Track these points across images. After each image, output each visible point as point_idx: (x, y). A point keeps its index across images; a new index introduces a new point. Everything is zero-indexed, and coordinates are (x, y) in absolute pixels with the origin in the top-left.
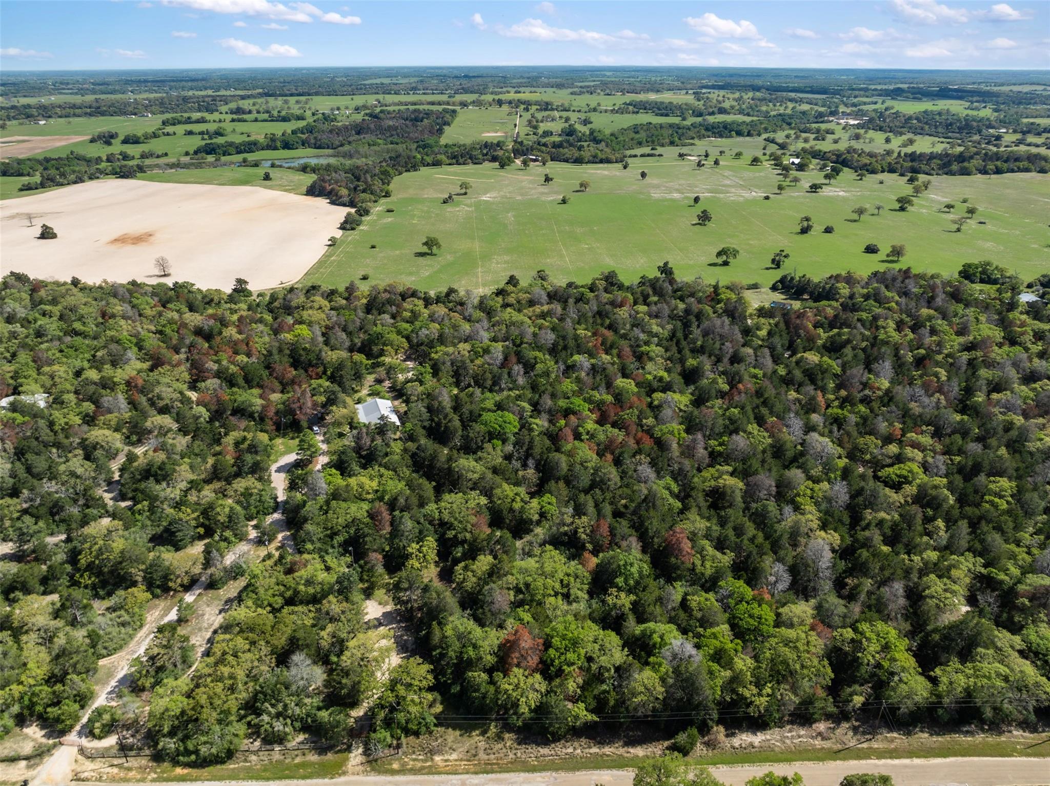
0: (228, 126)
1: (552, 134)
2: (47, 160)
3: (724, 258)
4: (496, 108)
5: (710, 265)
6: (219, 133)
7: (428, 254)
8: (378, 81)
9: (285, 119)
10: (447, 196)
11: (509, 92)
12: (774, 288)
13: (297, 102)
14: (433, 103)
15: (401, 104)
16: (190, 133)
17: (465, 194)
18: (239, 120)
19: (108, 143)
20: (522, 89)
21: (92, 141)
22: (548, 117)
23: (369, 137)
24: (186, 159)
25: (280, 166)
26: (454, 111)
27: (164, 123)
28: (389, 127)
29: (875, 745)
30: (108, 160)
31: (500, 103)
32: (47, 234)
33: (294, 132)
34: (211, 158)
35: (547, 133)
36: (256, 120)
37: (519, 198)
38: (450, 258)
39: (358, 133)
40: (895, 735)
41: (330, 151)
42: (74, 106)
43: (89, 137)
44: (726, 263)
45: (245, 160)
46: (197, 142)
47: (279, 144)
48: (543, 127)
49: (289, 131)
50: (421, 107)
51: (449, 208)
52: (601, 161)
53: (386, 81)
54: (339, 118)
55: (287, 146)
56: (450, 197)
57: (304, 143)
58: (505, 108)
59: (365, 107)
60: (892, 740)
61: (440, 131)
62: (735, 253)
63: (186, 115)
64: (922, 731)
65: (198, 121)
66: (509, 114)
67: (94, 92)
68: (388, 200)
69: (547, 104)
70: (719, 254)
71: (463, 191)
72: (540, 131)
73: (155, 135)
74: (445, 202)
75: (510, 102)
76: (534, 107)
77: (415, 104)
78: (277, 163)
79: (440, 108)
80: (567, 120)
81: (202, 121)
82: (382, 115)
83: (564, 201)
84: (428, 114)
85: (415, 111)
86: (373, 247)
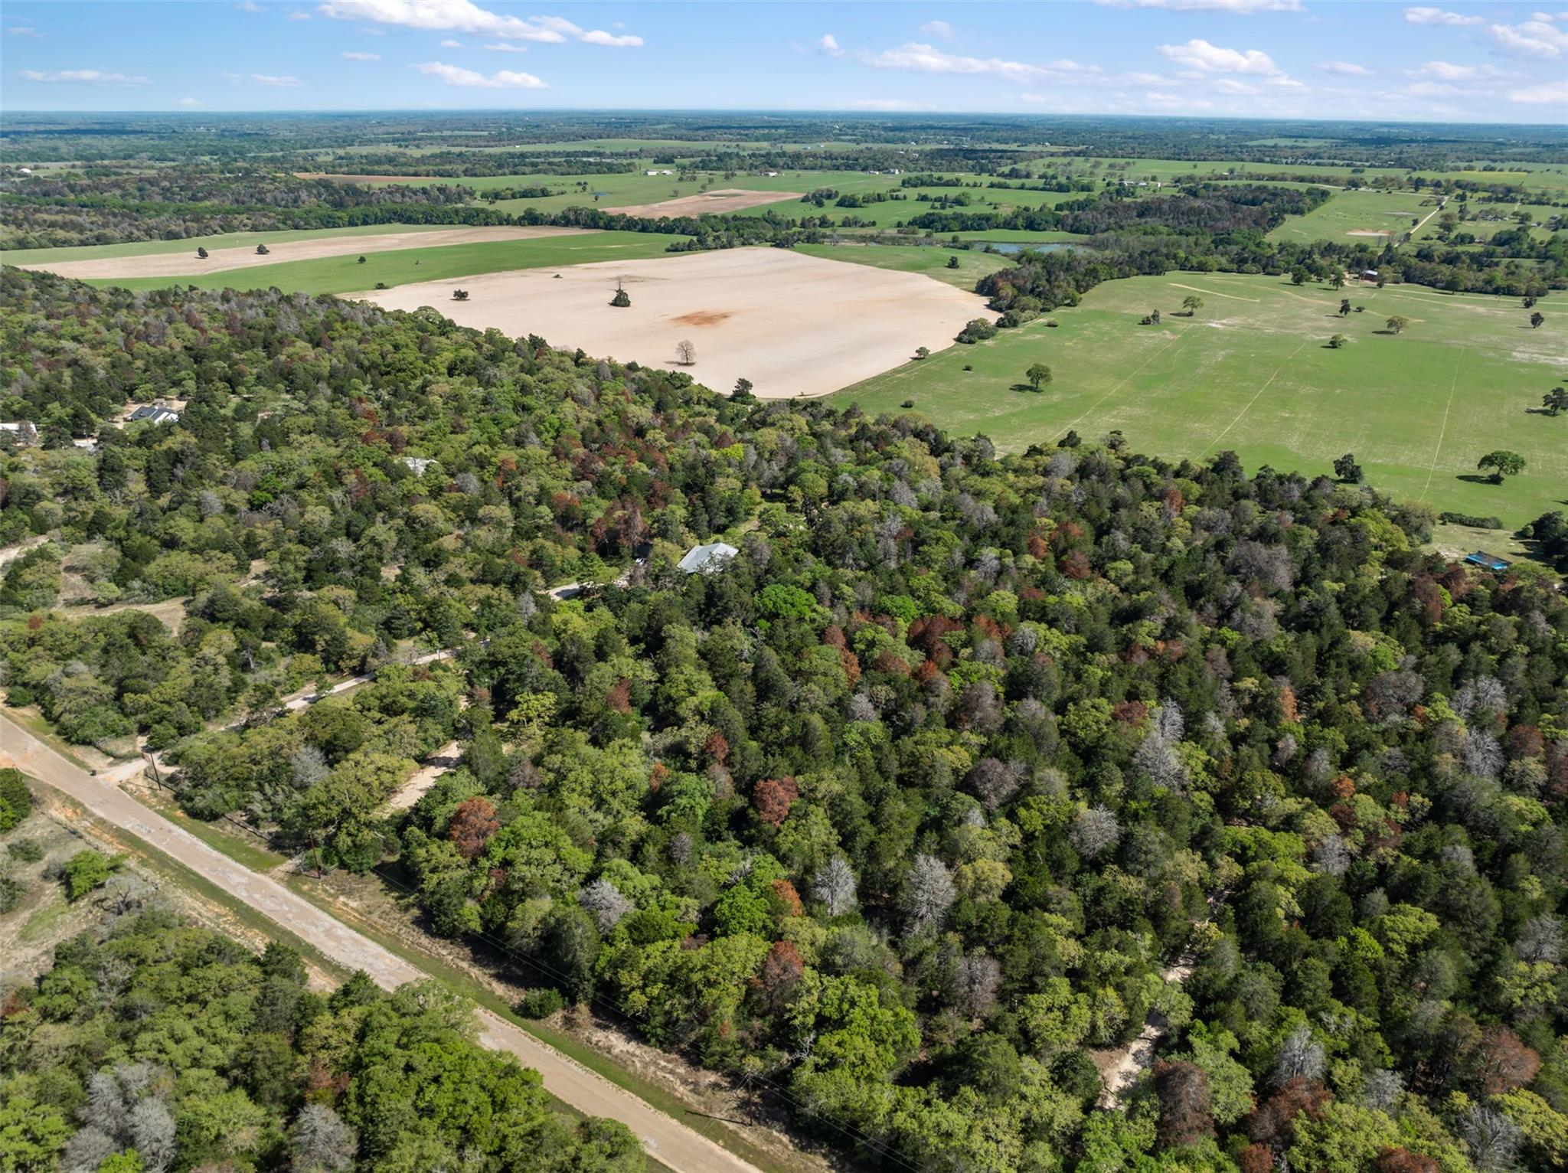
0: (975, 194)
1: (1472, 240)
2: (735, 218)
3: (1494, 470)
4: (1408, 193)
5: (1461, 478)
6: (958, 202)
7: (1031, 389)
8: (1270, 142)
9: (1061, 189)
10: (1150, 313)
11: (1471, 169)
12: (1521, 535)
13: (1111, 166)
14: (1302, 179)
15: (1250, 177)
16: (924, 198)
17: (1190, 314)
18: (1000, 186)
19: (820, 204)
20: (1498, 165)
21: (804, 200)
22: (1487, 213)
23: (1151, 222)
24: (893, 232)
25: (996, 252)
26: (1325, 194)
27: (904, 184)
28: (1192, 209)
29: (745, 1134)
30: (803, 225)
31: (1418, 184)
32: (621, 301)
33: (1059, 207)
34: (922, 233)
35: (1463, 239)
36: (1022, 187)
37: (1271, 330)
38: (1056, 398)
39: (1141, 215)
40: (785, 1139)
41: (1085, 237)
42: (830, 156)
43: (802, 195)
44: (1495, 480)
45: (955, 240)
46: (924, 209)
47: (1020, 222)
48: (1466, 228)
49: (1052, 206)
50: (1271, 184)
51: (1143, 333)
52: (1497, 291)
53: (1283, 142)
54: (1139, 191)
55: (1031, 225)
56: (1155, 316)
57: (1059, 224)
58: (1425, 193)
59: (1191, 178)
60: (770, 1141)
61: (1274, 222)
62: (1517, 464)
63: (936, 175)
64: (825, 1156)
65: (948, 184)
66: (1425, 203)
67: (875, 140)
68: (1069, 310)
69: (1509, 190)
70: (1488, 461)
71: (1188, 309)
72: (1453, 236)
73: (880, 198)
74: (1146, 322)
75: (1438, 184)
76: (1477, 195)
77: (1272, 178)
78: (995, 247)
79: (1303, 187)
80: (1525, 218)
81: (955, 183)
82: (1203, 192)
83: (1334, 344)
84: (1275, 194)
85: (1259, 188)
86: (968, 369)
